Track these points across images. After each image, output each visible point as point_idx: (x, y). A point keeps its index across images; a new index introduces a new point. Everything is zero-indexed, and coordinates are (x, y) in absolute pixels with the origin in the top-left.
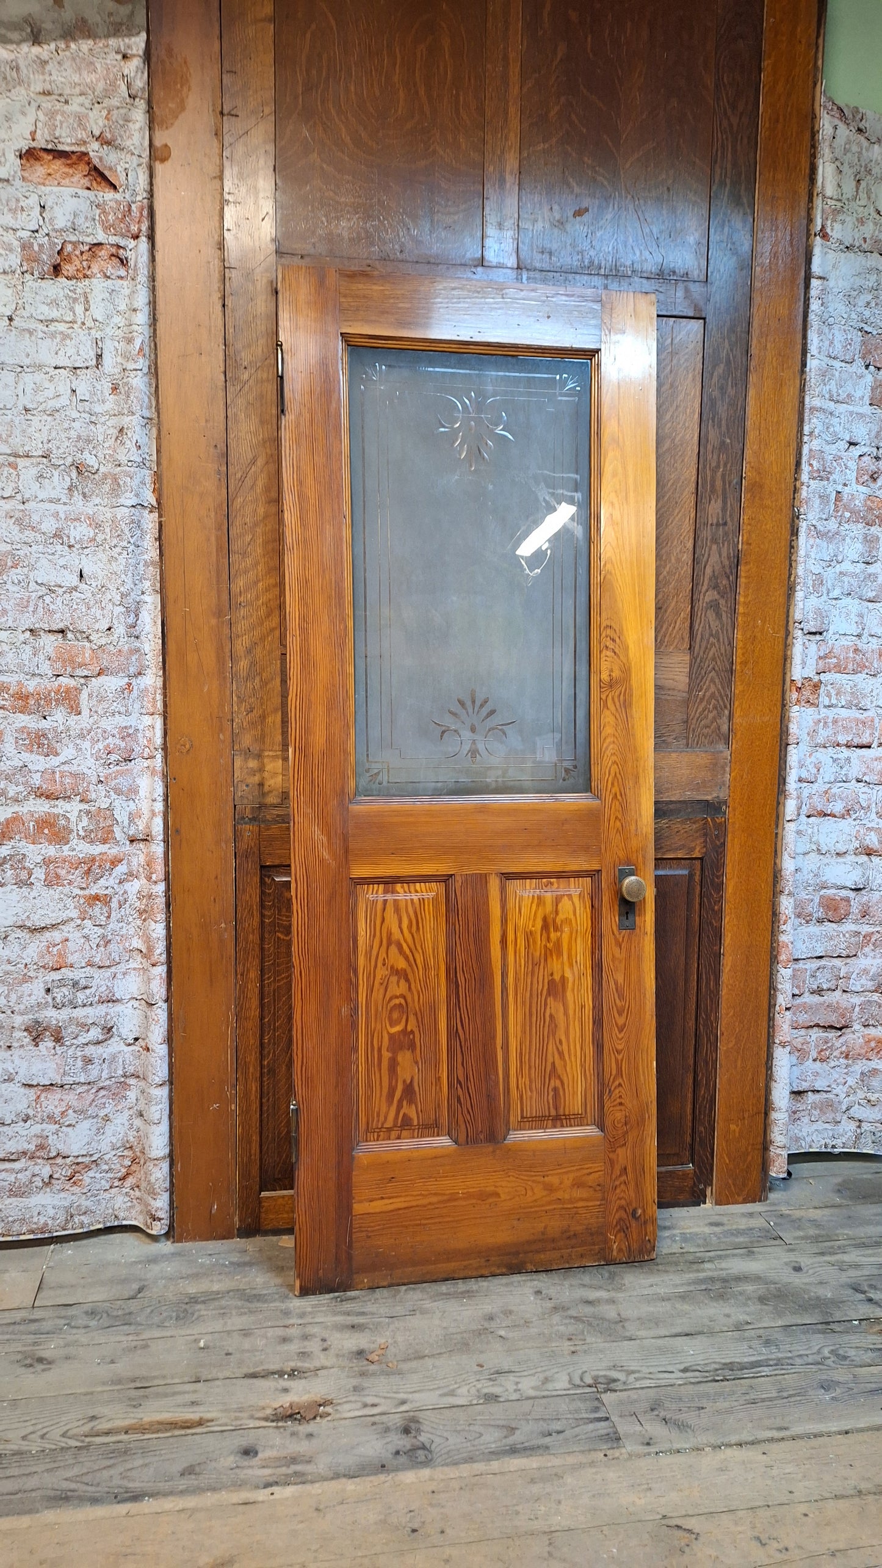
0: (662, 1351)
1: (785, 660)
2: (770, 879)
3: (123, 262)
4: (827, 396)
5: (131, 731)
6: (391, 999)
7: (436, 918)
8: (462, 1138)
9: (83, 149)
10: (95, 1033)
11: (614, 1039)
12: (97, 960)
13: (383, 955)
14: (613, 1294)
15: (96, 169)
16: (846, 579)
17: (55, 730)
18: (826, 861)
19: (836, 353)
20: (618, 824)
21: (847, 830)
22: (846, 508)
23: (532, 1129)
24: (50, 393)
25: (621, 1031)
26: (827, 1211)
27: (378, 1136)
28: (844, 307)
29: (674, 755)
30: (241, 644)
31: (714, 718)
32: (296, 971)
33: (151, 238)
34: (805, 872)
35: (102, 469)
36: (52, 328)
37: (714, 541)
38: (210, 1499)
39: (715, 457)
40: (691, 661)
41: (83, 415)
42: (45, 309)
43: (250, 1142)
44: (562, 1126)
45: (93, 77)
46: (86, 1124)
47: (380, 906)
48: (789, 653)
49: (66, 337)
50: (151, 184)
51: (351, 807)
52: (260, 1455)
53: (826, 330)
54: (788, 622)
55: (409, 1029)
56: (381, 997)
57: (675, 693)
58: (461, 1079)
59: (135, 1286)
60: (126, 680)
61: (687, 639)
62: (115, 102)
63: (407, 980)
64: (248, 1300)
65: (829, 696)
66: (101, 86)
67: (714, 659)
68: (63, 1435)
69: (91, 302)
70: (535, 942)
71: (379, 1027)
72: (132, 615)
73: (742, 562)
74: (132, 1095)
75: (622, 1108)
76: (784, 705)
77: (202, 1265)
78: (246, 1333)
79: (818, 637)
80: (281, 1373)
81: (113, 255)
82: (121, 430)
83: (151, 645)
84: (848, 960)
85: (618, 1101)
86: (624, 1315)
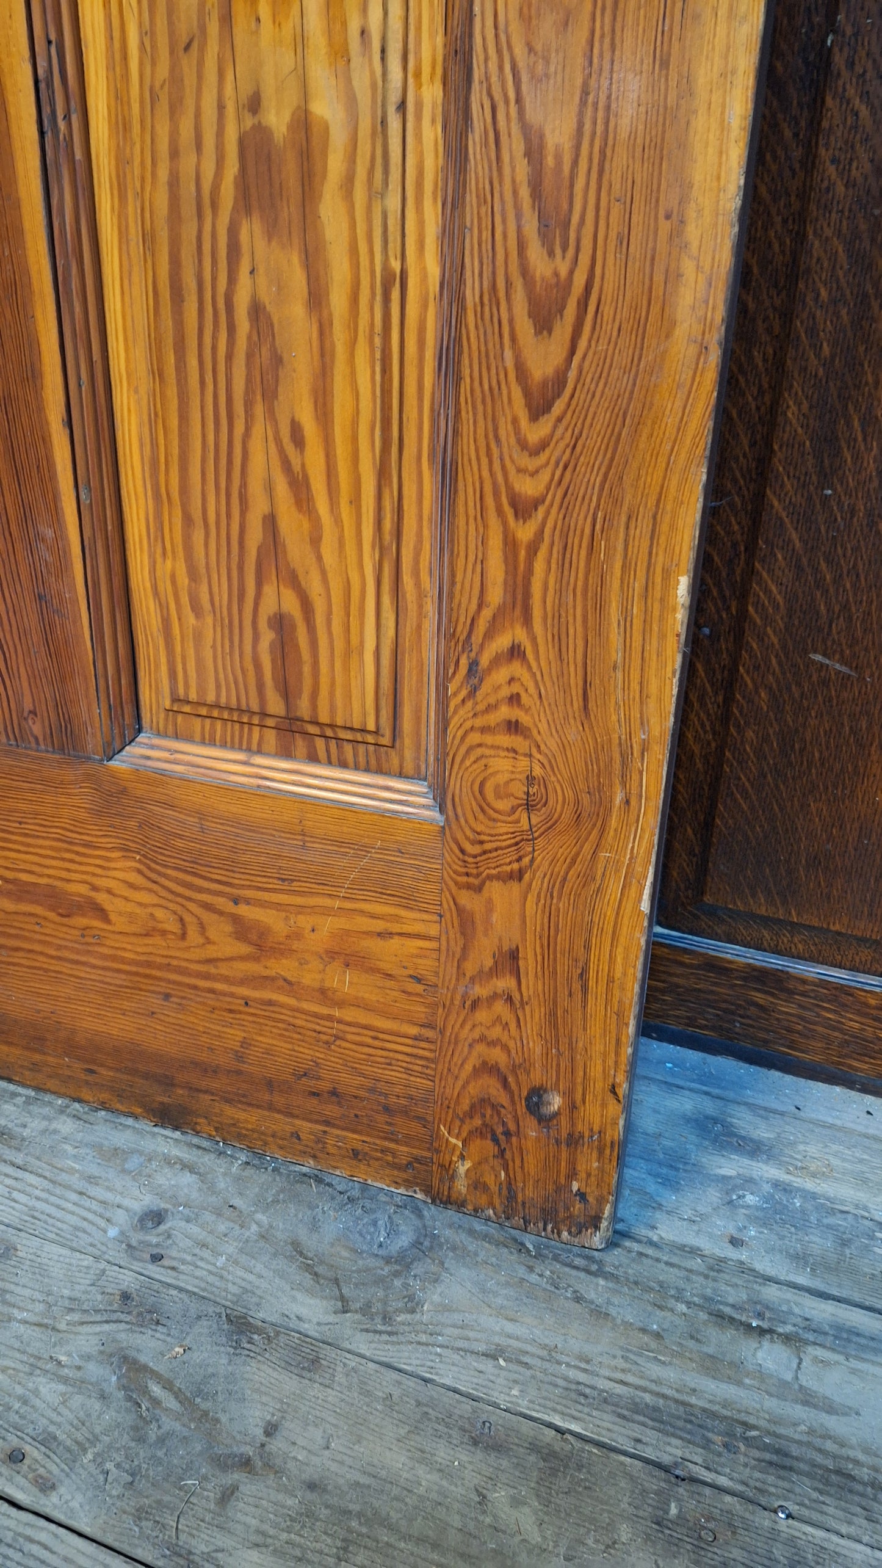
11: (511, 452)
23: (212, 743)
25: (538, 409)
75: (517, 742)
85: (505, 712)
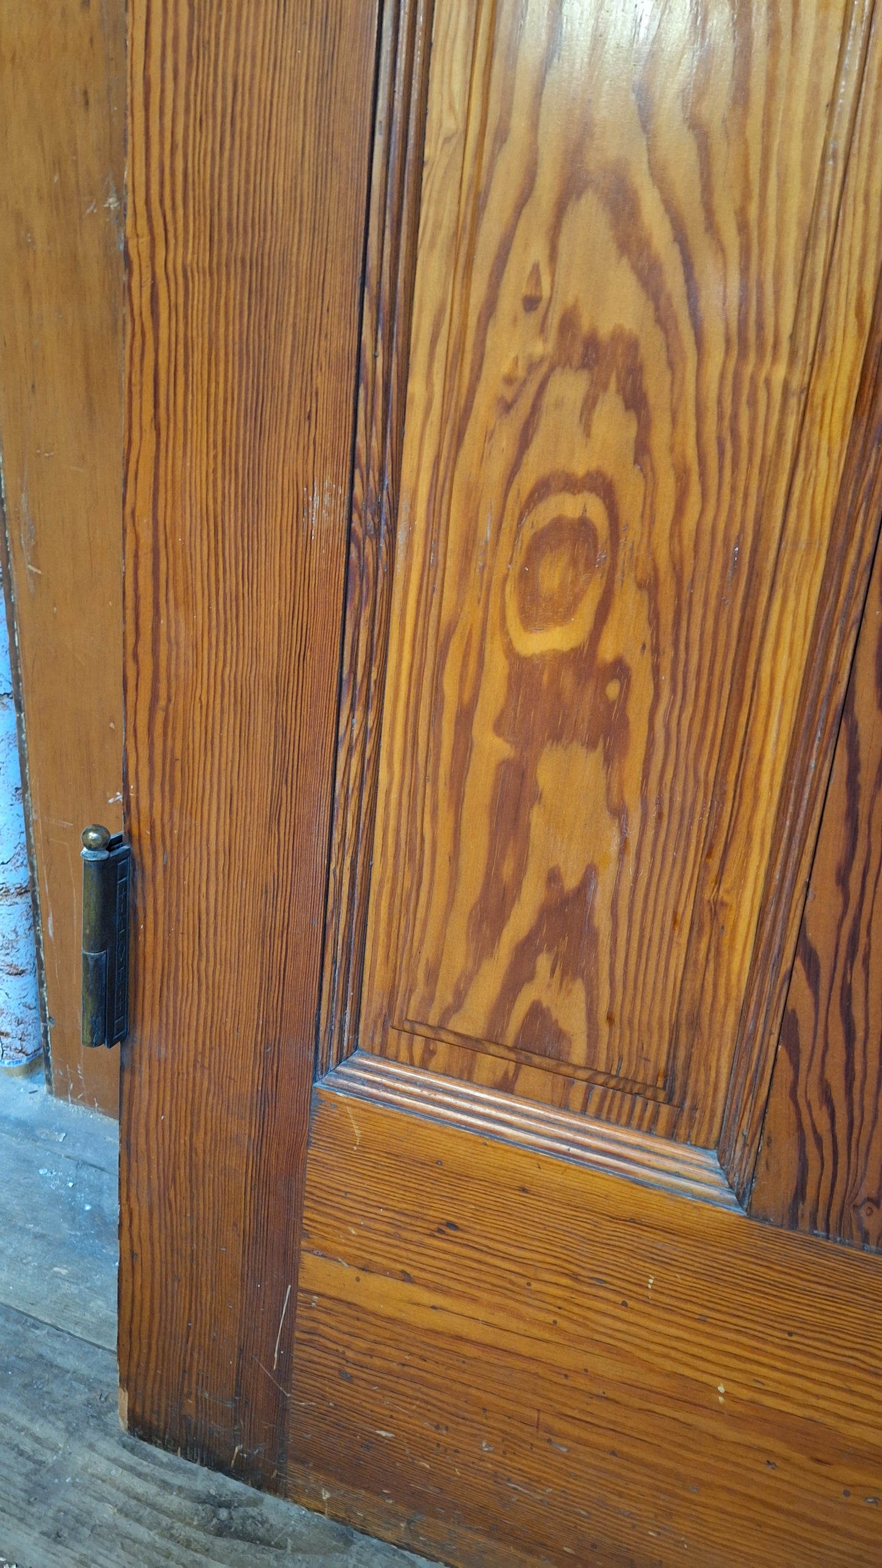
6: (542, 490)
13: (531, 247)
27: (429, 1053)
55: (608, 651)
56: (497, 468)
58: (821, 940)
63: (636, 396)
71: (471, 615)
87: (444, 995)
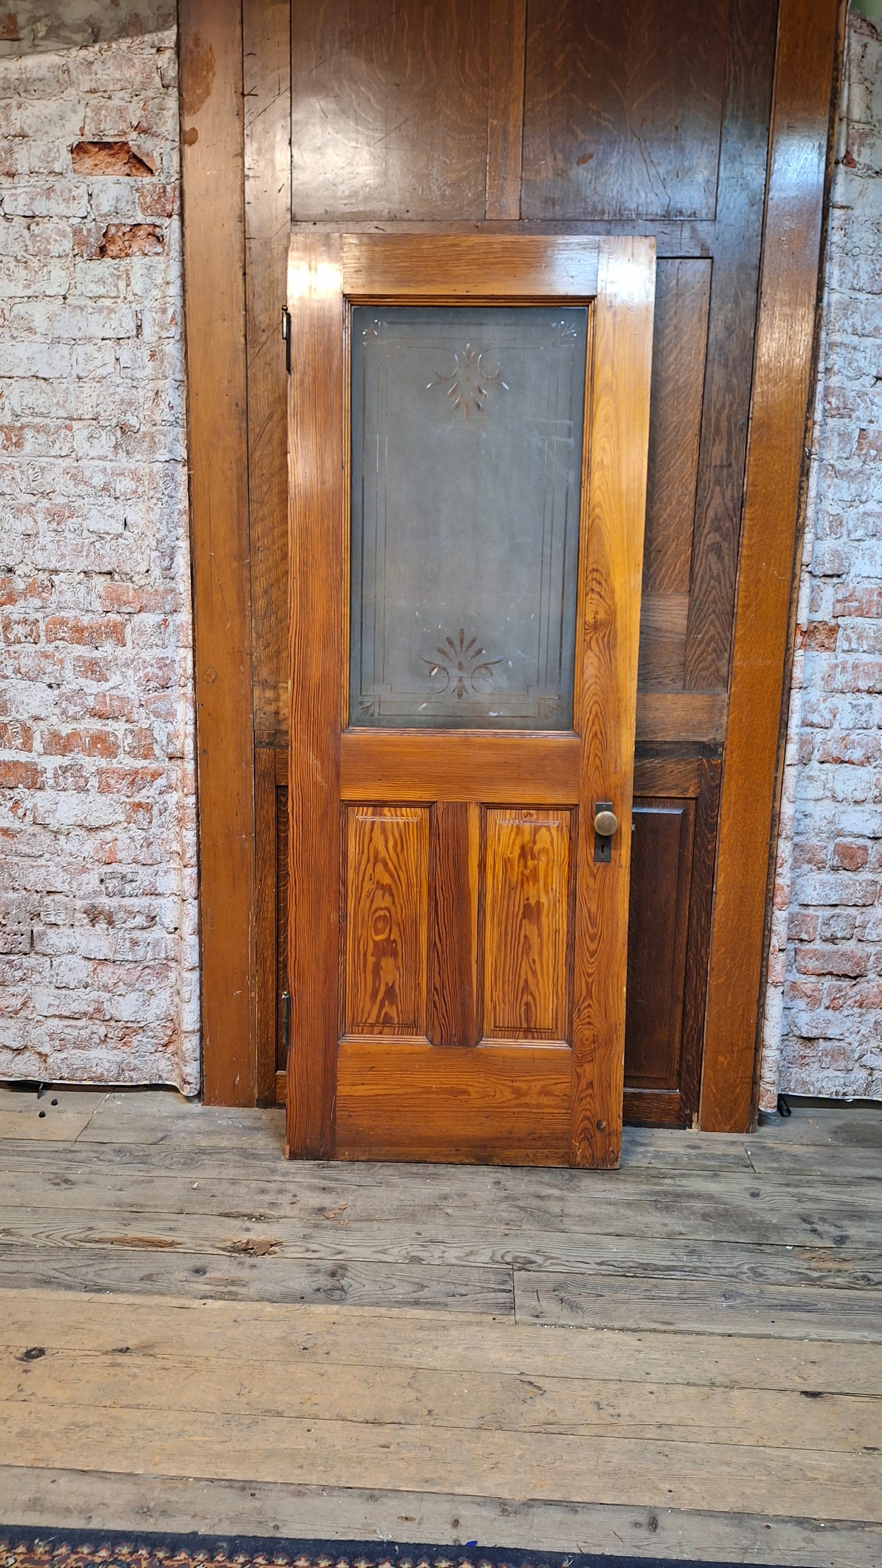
0: (587, 1245)
1: (791, 603)
2: (768, 823)
3: (160, 240)
4: (850, 330)
5: (167, 662)
6: (376, 910)
7: (419, 840)
8: (437, 1039)
9: (123, 139)
10: (140, 920)
11: (586, 964)
12: (141, 858)
13: (370, 870)
14: (564, 1193)
15: (135, 156)
16: (870, 520)
17: (105, 659)
18: (841, 808)
19: (861, 284)
20: (598, 761)
21: (866, 777)
22: (872, 446)
23: (504, 1038)
24: (98, 363)
25: (592, 956)
26: (812, 1149)
27: (363, 1030)
28: (871, 236)
29: (669, 696)
30: (259, 586)
31: (713, 661)
32: (292, 880)
33: (181, 215)
34: (817, 817)
35: (143, 429)
36: (99, 303)
37: (718, 482)
38: (157, 1300)
39: (721, 398)
40: (690, 603)
41: (126, 381)
42: (93, 286)
43: (267, 1026)
44: (533, 1038)
45: (132, 72)
46: (133, 996)
47: (368, 827)
48: (795, 596)
49: (112, 311)
50: (181, 166)
51: (342, 735)
52: (207, 1275)
53: (850, 261)
54: (795, 564)
55: (392, 938)
56: (367, 907)
57: (672, 635)
58: (438, 986)
59: (160, 1135)
60: (162, 616)
61: (687, 582)
62: (150, 93)
63: (392, 895)
64: (246, 1157)
65: (849, 639)
66: (139, 79)
67: (714, 602)
68: (63, 1238)
69: (132, 279)
70: (512, 869)
71: (365, 934)
72: (167, 559)
73: (747, 504)
74: (172, 975)
75: (591, 1027)
76: (787, 649)
77: (220, 1125)
78: (234, 1182)
79: (835, 580)
80: (250, 1217)
81: (149, 234)
82: (157, 393)
83: (183, 586)
84: (864, 909)
85: (587, 1020)
86: (566, 1211)
87: (365, 1015)
